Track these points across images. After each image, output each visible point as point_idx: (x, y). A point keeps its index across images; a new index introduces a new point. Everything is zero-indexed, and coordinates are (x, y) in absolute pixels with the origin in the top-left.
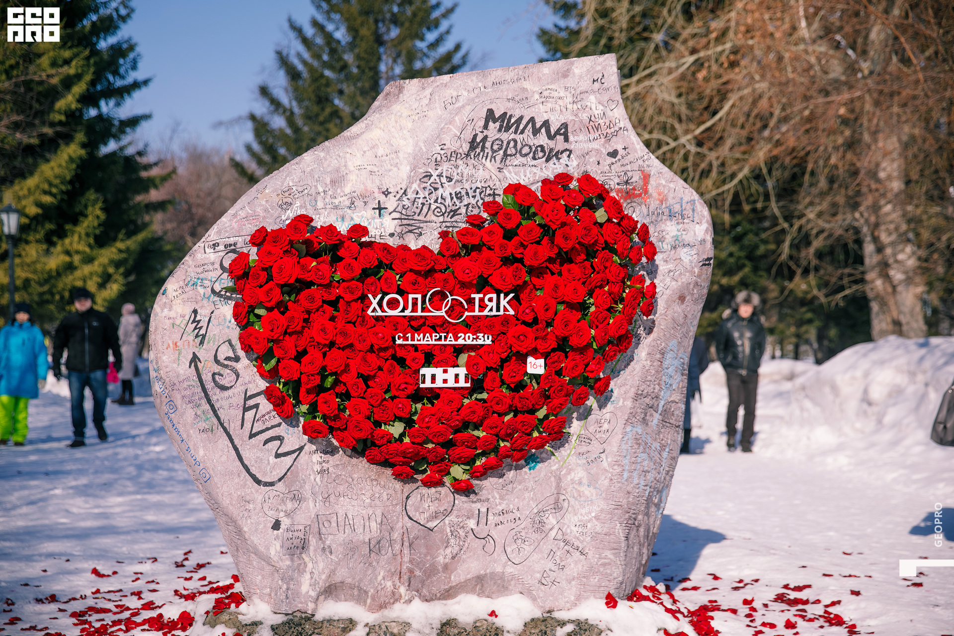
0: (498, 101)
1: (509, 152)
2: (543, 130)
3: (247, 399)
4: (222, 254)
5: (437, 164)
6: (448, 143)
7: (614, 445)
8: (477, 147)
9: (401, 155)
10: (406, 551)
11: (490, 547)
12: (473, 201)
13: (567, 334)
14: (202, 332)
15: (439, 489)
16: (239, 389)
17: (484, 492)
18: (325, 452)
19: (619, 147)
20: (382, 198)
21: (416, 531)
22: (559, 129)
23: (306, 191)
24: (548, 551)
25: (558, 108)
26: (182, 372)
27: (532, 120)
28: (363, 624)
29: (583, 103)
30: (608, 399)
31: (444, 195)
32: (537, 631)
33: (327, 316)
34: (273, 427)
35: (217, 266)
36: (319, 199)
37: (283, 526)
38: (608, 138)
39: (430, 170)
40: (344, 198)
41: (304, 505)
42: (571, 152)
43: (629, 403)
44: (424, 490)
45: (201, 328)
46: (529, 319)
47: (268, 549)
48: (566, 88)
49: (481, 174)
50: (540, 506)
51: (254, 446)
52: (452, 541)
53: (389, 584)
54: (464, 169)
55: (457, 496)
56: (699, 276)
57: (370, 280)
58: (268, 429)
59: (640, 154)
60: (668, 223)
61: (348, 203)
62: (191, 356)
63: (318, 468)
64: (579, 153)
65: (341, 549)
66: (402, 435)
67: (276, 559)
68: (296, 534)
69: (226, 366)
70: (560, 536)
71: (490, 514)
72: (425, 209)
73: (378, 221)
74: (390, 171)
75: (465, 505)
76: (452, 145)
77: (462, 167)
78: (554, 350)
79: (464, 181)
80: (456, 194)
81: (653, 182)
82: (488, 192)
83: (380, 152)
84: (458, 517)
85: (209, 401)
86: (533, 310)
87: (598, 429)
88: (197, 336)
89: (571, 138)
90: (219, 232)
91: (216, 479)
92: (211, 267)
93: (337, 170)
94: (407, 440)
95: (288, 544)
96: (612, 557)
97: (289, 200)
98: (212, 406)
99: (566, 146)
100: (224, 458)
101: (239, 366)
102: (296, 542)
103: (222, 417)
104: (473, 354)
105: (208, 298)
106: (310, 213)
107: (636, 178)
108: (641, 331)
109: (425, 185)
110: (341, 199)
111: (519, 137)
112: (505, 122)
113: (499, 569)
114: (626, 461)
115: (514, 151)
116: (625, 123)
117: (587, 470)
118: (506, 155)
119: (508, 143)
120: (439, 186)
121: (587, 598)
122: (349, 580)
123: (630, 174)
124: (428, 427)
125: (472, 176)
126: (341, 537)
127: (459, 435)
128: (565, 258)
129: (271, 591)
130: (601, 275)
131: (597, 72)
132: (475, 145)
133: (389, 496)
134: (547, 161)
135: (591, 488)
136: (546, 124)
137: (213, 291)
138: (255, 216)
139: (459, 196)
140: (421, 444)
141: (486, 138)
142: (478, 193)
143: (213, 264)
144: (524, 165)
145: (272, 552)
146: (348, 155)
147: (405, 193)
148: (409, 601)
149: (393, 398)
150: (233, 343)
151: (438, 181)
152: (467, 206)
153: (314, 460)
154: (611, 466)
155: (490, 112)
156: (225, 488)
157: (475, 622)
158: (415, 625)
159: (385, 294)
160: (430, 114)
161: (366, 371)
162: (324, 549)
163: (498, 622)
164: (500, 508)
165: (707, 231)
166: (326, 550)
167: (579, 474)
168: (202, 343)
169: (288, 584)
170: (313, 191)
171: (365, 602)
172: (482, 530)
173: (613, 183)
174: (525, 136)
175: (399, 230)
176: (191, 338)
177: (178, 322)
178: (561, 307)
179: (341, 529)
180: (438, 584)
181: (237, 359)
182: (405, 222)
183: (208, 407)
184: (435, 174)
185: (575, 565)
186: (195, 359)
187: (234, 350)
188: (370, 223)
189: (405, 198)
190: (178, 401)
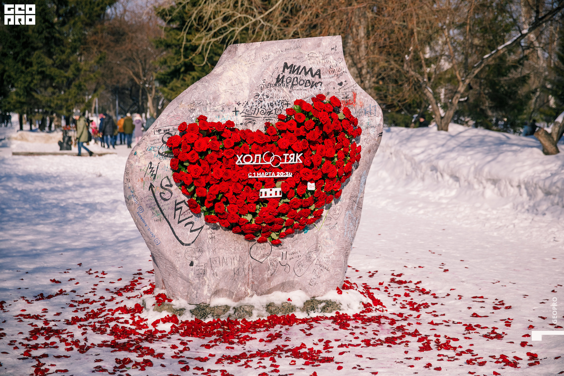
0: (289, 59)
1: (294, 83)
2: (309, 73)
3: (176, 205)
4: (163, 135)
5: (262, 89)
6: (266, 79)
7: (341, 221)
8: (280, 81)
9: (244, 84)
10: (250, 273)
11: (287, 270)
12: (278, 107)
13: (328, 172)
14: (155, 173)
15: (265, 244)
16: (172, 200)
17: (285, 244)
18: (214, 229)
19: (343, 81)
20: (237, 106)
21: (255, 263)
22: (317, 72)
23: (201, 103)
24: (313, 270)
25: (316, 62)
26: (145, 193)
27: (304, 68)
28: (232, 308)
29: (327, 59)
30: (339, 199)
31: (265, 104)
32: (309, 306)
33: (219, 166)
34: (189, 218)
35: (161, 140)
36: (208, 107)
37: (195, 264)
38: (338, 76)
39: (258, 92)
40: (220, 106)
41: (204, 254)
42: (322, 83)
43: (348, 201)
44: (258, 245)
45: (154, 171)
46: (309, 165)
47: (188, 275)
48: (320, 52)
49: (282, 94)
50: (309, 250)
51: (180, 227)
52: (271, 267)
53: (243, 288)
54: (274, 91)
55: (273, 247)
56: (377, 141)
57: (236, 148)
58: (186, 219)
59: (352, 84)
60: (364, 116)
61: (221, 109)
62: (149, 185)
63: (210, 236)
64: (325, 83)
65: (221, 274)
66: (251, 220)
67: (192, 279)
68: (201, 267)
69: (166, 189)
70: (318, 263)
71: (287, 254)
72: (257, 111)
73: (235, 117)
74: (239, 92)
75: (277, 251)
76: (269, 80)
77: (273, 91)
78: (320, 179)
79: (274, 97)
80: (271, 104)
81: (358, 97)
82: (285, 102)
83: (234, 83)
84: (273, 256)
85: (159, 206)
86: (311, 161)
87: (334, 213)
88: (152, 175)
89: (322, 76)
90: (161, 124)
91: (163, 243)
92: (158, 141)
93: (215, 92)
94: (253, 223)
95: (197, 272)
96: (339, 271)
97: (194, 108)
98: (160, 209)
99: (320, 80)
100: (167, 233)
101: (172, 189)
102: (201, 271)
103: (165, 214)
104: (284, 182)
105: (157, 156)
106: (204, 114)
107: (350, 95)
108: (353, 168)
109: (256, 100)
110: (218, 107)
111: (298, 76)
112: (292, 69)
113: (292, 279)
114: (346, 227)
115: (296, 83)
116: (345, 69)
117: (329, 232)
118: (293, 85)
119: (294, 79)
120: (263, 100)
121: (329, 290)
122: (225, 288)
123: (348, 93)
124: (264, 217)
125: (278, 95)
126: (221, 268)
127: (276, 219)
128: (325, 136)
129: (188, 294)
130: (341, 144)
131: (333, 45)
132: (279, 80)
133: (243, 248)
134: (311, 87)
135: (332, 240)
136: (311, 70)
137: (159, 153)
138: (178, 116)
139: (272, 105)
140: (260, 224)
141: (284, 76)
142: (280, 103)
143: (159, 140)
144: (301, 90)
145: (190, 276)
146: (219, 85)
147: (247, 103)
148: (252, 296)
149: (247, 203)
150: (169, 178)
151: (262, 97)
152: (276, 109)
153: (208, 233)
154: (340, 230)
155: (286, 64)
156: (167, 248)
157: (282, 304)
158: (256, 307)
159: (244, 155)
160: (256, 64)
161: (236, 191)
162: (213, 274)
163: (293, 303)
164: (292, 251)
165: (381, 120)
166: (215, 274)
167: (326, 234)
168: (154, 178)
169: (197, 291)
170: (205, 103)
171: (232, 297)
172: (284, 262)
173: (340, 98)
174: (301, 75)
175: (245, 121)
176: (149, 176)
177: (143, 168)
178: (324, 160)
179: (221, 264)
180: (265, 287)
181: (171, 186)
182: (247, 118)
183: (158, 209)
184: (261, 94)
185: (325, 275)
186: (151, 186)
187: (170, 181)
188: (231, 119)
189: (247, 107)
190: (144, 207)
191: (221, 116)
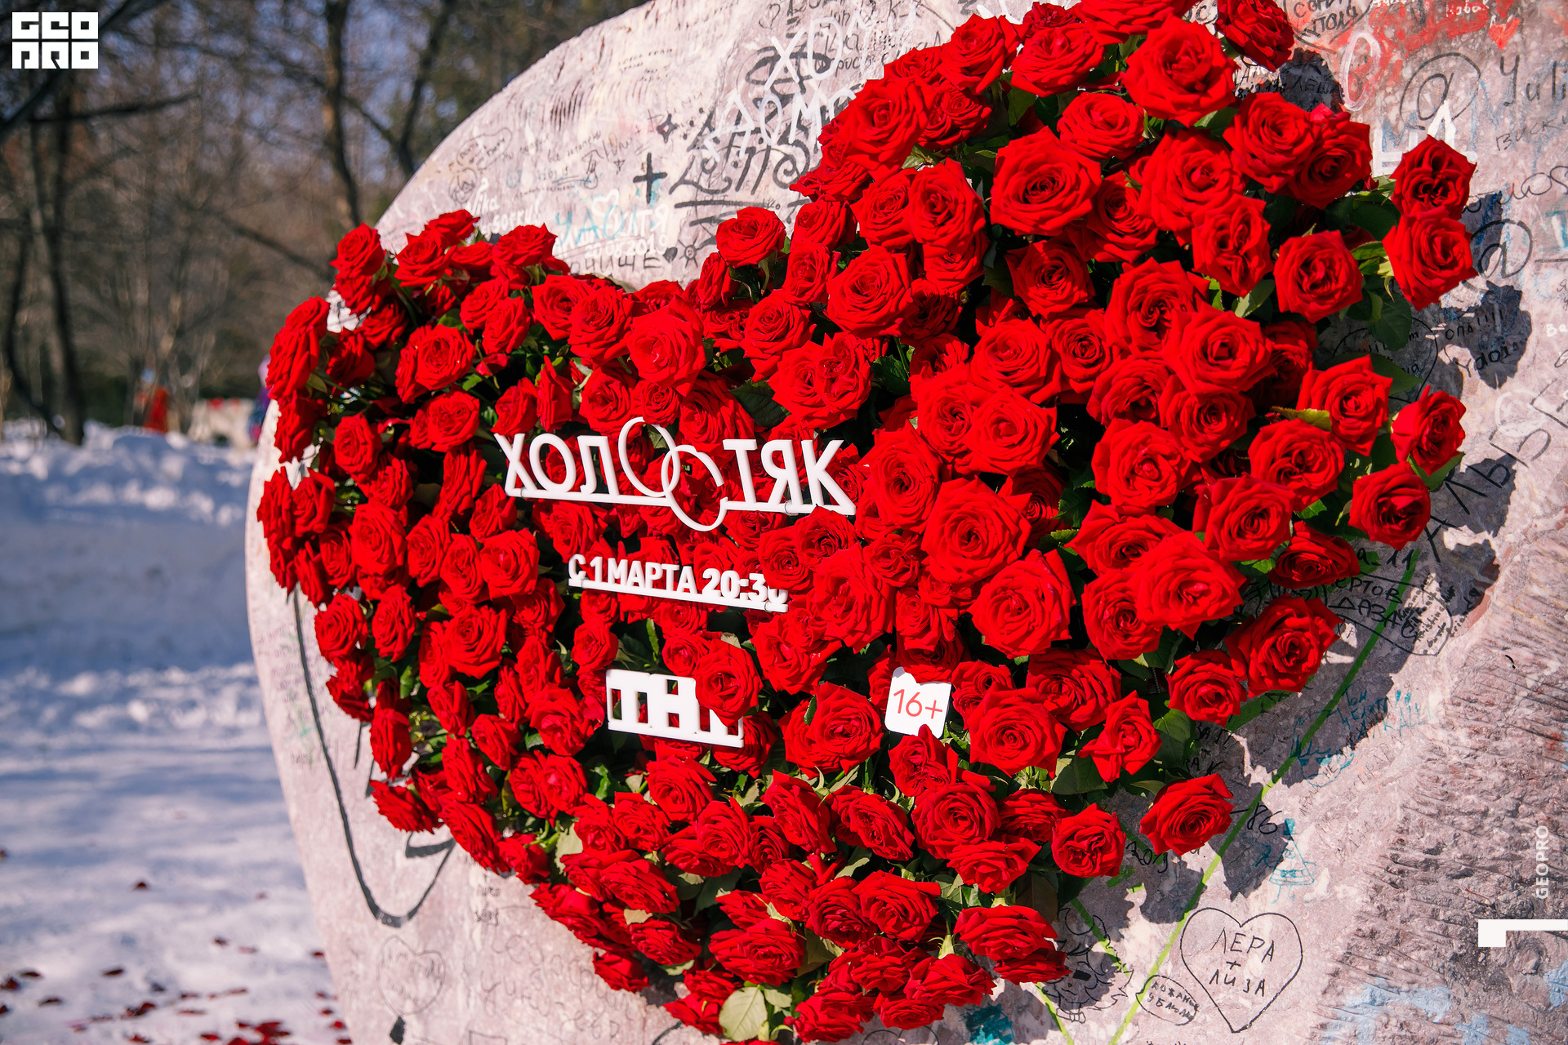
5: (793, 17)
20: (656, 144)
23: (502, 148)
30: (1270, 857)
31: (805, 116)
36: (526, 164)
39: (775, 42)
40: (577, 156)
49: (910, 31)
54: (863, 21)
61: (581, 170)
72: (756, 168)
73: (643, 214)
77: (859, 16)
79: (862, 62)
85: (309, 689)
87: (1225, 970)
97: (469, 176)
98: (314, 703)
106: (509, 208)
108: (1426, 598)
109: (758, 90)
110: (569, 160)
120: (794, 88)
147: (709, 124)
151: (793, 73)
175: (687, 240)
182: (705, 212)
184: (785, 50)
188: (624, 225)
189: (708, 142)
191: (579, 212)
